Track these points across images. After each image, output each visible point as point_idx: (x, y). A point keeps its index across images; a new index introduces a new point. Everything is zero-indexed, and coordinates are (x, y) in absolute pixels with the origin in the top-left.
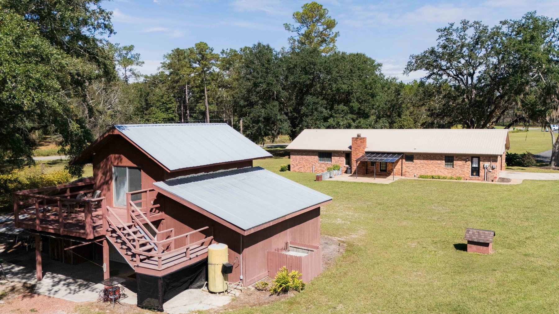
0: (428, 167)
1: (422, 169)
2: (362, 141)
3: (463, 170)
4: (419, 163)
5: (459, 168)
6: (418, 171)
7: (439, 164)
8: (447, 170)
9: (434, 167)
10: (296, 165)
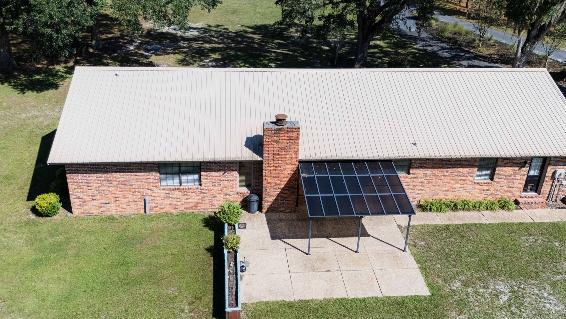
0: (440, 182)
1: (427, 186)
2: (292, 135)
3: (512, 183)
4: (422, 174)
5: (503, 181)
6: (417, 192)
7: (466, 175)
8: (478, 187)
9: (453, 182)
10: (88, 199)
